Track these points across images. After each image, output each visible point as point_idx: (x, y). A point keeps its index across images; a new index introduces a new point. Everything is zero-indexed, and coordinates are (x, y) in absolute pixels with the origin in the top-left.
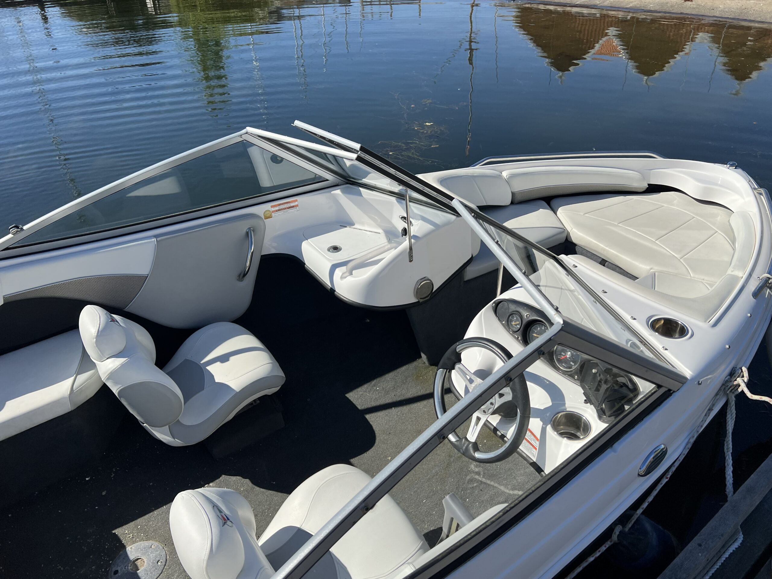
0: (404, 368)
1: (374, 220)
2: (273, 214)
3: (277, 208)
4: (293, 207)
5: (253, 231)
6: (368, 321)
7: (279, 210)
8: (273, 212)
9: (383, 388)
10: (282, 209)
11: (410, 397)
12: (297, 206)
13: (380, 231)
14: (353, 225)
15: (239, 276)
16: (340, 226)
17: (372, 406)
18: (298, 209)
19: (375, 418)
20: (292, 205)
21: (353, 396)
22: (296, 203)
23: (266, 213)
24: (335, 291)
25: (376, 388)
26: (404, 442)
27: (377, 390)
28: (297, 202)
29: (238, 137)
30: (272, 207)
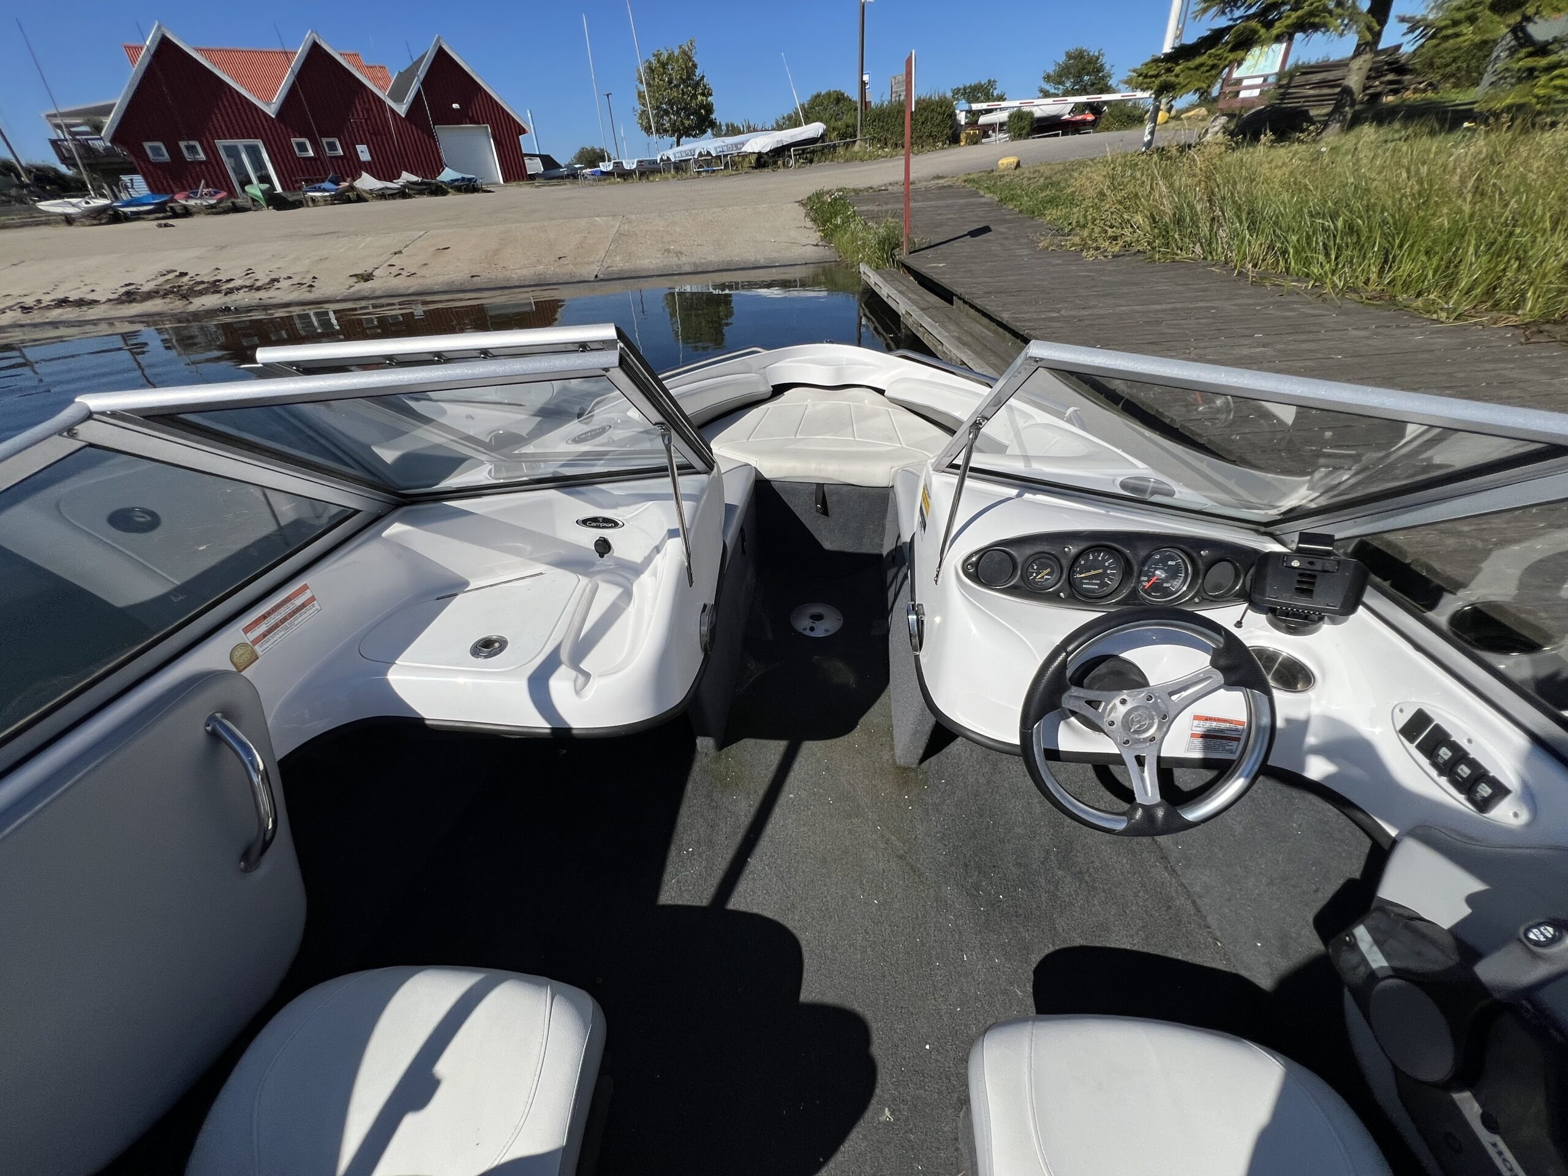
0: (689, 787)
1: (517, 552)
2: (257, 647)
3: (263, 628)
4: (303, 606)
5: (226, 716)
6: (564, 751)
7: (270, 631)
8: (256, 641)
9: (698, 842)
10: (276, 626)
11: (750, 820)
12: (312, 599)
13: (541, 568)
14: (467, 584)
15: (245, 856)
16: (438, 599)
17: (715, 885)
18: (317, 607)
19: (742, 900)
20: (298, 602)
21: (668, 896)
22: (307, 595)
23: (237, 654)
24: (571, 729)
25: (687, 851)
26: (826, 897)
27: (693, 853)
28: (308, 591)
29: (56, 437)
30: (247, 630)
